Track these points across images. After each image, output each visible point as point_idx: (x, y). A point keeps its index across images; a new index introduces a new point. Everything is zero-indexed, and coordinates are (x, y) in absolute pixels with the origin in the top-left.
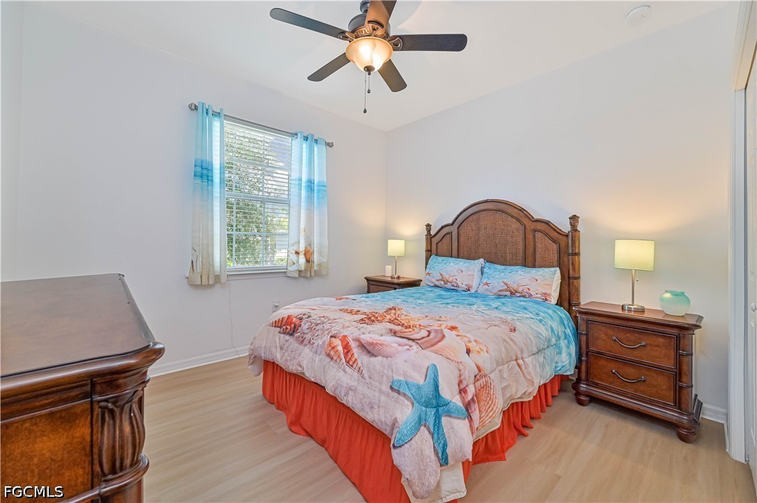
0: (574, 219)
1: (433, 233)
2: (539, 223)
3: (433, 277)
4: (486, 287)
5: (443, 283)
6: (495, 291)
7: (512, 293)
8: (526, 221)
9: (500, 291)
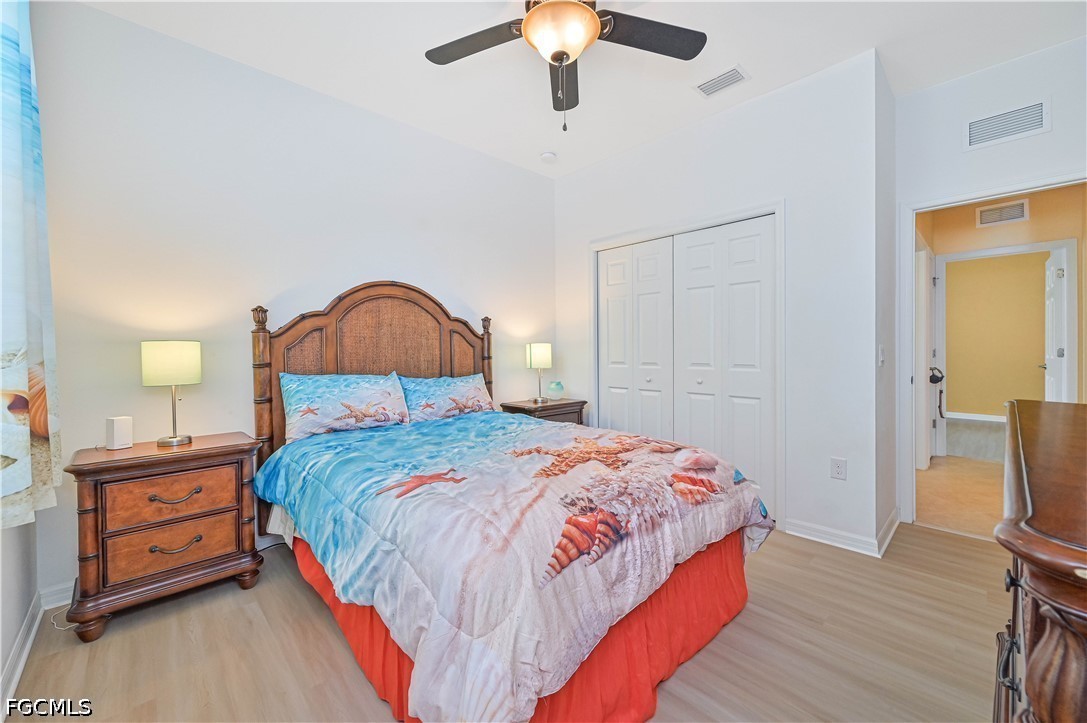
0: (486, 321)
1: (273, 326)
2: (457, 323)
3: (326, 416)
4: (429, 410)
5: (352, 421)
6: (443, 412)
7: (461, 411)
8: (443, 319)
9: (449, 410)
